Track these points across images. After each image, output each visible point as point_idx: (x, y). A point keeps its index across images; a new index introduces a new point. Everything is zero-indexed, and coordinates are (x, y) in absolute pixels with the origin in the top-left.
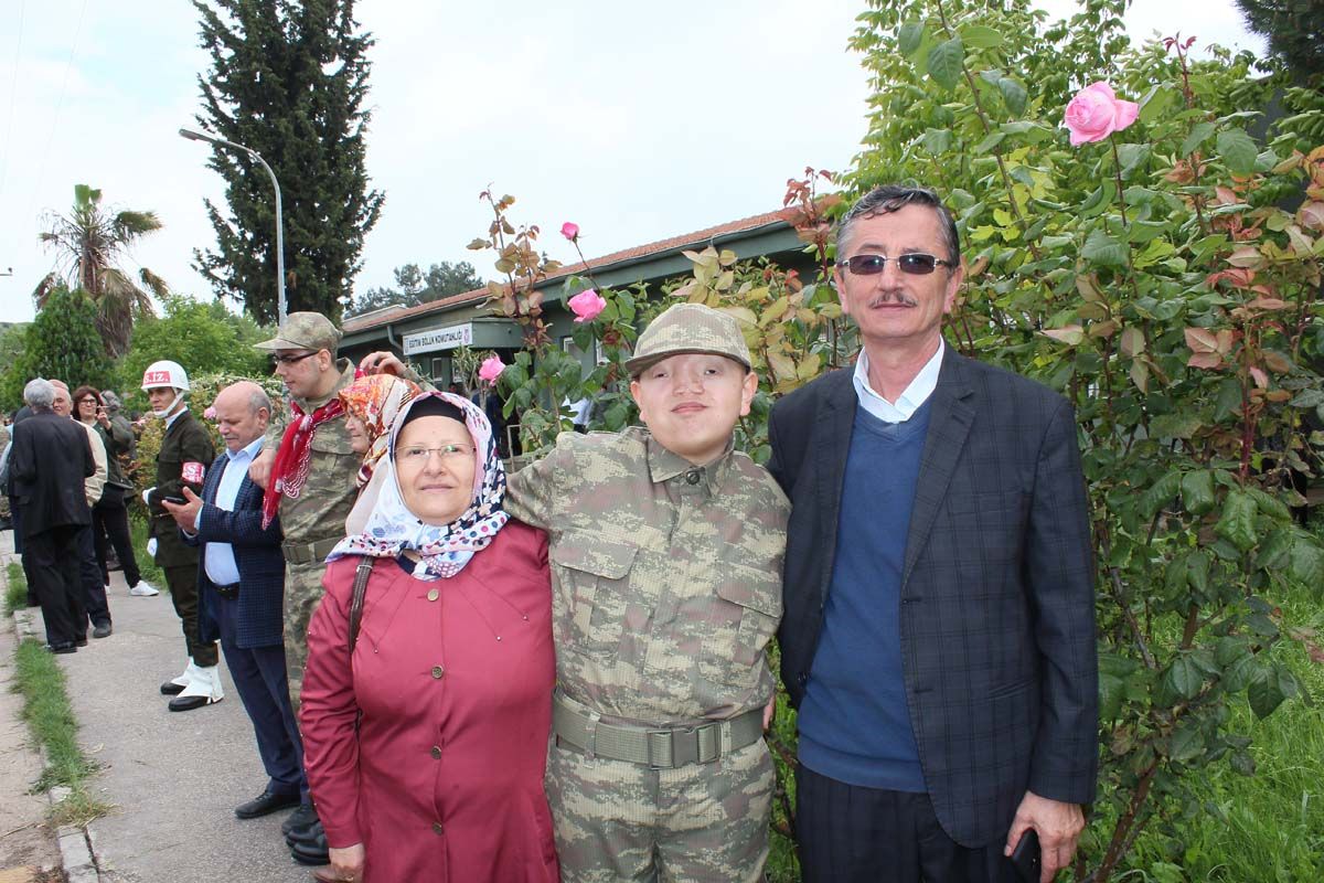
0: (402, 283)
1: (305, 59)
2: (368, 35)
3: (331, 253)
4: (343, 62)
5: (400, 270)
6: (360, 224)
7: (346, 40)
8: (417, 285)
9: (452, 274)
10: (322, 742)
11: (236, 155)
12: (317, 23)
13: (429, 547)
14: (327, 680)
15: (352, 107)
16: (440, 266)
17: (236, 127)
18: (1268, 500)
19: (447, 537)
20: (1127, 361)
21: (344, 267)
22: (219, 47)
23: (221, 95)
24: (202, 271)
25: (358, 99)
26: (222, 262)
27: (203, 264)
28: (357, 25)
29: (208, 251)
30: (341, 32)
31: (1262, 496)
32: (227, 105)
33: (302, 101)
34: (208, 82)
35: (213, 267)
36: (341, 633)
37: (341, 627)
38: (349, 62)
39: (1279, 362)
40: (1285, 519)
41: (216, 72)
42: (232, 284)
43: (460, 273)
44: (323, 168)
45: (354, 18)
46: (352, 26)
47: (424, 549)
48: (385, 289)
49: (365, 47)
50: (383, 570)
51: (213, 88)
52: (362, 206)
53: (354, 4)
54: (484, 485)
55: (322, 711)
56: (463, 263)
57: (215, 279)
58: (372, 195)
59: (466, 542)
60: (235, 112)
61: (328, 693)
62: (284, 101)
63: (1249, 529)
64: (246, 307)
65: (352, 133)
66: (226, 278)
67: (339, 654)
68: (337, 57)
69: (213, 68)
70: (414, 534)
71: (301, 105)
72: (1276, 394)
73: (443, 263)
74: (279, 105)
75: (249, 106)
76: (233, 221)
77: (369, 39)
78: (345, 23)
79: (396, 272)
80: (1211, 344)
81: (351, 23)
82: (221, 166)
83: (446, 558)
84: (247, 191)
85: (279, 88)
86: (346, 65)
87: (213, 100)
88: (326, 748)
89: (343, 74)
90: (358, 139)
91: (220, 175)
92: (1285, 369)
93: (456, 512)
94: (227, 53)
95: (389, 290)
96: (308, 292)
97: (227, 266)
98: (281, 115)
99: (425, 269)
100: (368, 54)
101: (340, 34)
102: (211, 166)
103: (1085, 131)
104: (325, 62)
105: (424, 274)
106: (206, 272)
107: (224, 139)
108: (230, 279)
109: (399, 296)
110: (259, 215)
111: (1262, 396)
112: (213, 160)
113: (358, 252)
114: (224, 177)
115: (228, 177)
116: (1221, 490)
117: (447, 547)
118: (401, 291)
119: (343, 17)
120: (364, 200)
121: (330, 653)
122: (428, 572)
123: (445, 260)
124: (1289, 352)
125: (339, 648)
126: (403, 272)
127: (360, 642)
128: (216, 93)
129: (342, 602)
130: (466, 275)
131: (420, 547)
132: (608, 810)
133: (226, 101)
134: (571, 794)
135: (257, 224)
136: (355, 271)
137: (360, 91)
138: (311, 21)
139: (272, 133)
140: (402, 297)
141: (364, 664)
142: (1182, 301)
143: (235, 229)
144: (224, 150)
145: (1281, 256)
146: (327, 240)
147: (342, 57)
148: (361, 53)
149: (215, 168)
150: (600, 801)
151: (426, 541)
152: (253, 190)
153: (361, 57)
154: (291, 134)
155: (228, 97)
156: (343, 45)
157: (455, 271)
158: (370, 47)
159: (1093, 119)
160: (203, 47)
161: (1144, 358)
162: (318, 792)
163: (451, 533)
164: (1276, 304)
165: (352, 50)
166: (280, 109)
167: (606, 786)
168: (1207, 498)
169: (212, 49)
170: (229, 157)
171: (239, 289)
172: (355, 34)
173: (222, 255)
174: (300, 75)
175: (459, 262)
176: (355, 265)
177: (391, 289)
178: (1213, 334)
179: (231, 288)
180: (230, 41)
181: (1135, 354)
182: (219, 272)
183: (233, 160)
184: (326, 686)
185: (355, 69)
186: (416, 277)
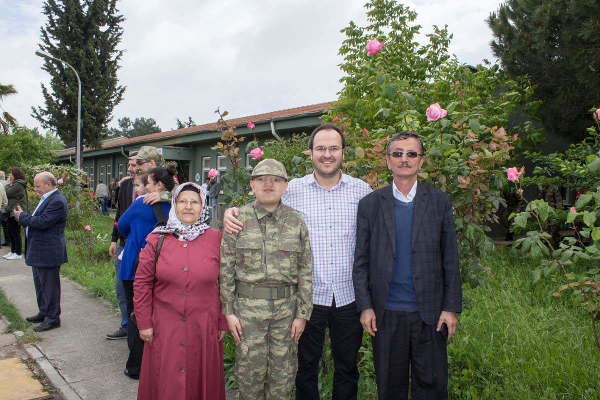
0: (122, 126)
1: (93, 24)
2: (121, 16)
3: (98, 112)
4: (109, 27)
5: (121, 120)
6: (112, 100)
7: (111, 17)
8: (129, 128)
9: (145, 124)
10: (141, 293)
11: (57, 64)
12: (100, 8)
13: (185, 231)
14: (146, 272)
15: (112, 48)
16: (140, 119)
17: (57, 51)
18: (478, 228)
19: (191, 228)
20: (440, 185)
21: (104, 119)
22: (52, 14)
23: (51, 36)
24: (36, 117)
25: (116, 44)
26: (47, 113)
27: (37, 114)
28: (117, 11)
29: (40, 107)
30: (109, 13)
31: (476, 226)
32: (55, 41)
33: (90, 42)
34: (45, 29)
35: (43, 115)
36: (153, 256)
37: (153, 255)
38: (112, 27)
39: (483, 188)
40: (482, 233)
41: (50, 25)
42: (51, 123)
43: (149, 123)
44: (99, 74)
45: (116, 7)
46: (115, 11)
47: (183, 232)
48: (113, 128)
49: (120, 21)
50: (168, 237)
51: (48, 33)
52: (114, 92)
53: (117, 2)
54: (203, 214)
55: (143, 282)
56: (151, 119)
57: (42, 121)
58: (119, 88)
59: (197, 230)
60: (58, 44)
61: (146, 276)
62: (82, 41)
63: (472, 235)
64: (57, 134)
65: (112, 59)
66: (48, 120)
67: (151, 263)
68: (106, 24)
69: (48, 23)
70: (180, 227)
71: (90, 44)
72: (482, 197)
73: (142, 118)
74: (79, 43)
75: (65, 42)
76: (53, 94)
77: (121, 18)
78: (112, 9)
79: (119, 121)
80: (464, 181)
81: (114, 9)
82: (49, 68)
83: (190, 234)
84: (61, 81)
85: (80, 35)
86: (110, 28)
87: (47, 38)
88: (144, 295)
89: (109, 31)
90: (115, 62)
91: (48, 73)
92: (485, 190)
93: (194, 222)
94: (56, 17)
95: (115, 129)
96: (88, 130)
97: (49, 115)
98: (80, 48)
99: (133, 120)
100: (120, 24)
101: (109, 14)
102: (44, 69)
103: (432, 117)
104: (101, 25)
105: (132, 123)
106: (39, 118)
107: (52, 56)
108: (50, 121)
109: (120, 132)
110: (67, 93)
111: (478, 197)
112: (45, 65)
113: (110, 113)
114: (50, 74)
115: (52, 74)
116: (466, 224)
117: (191, 231)
118: (121, 130)
119: (111, 6)
120: (115, 90)
121: (148, 263)
122: (184, 238)
123: (142, 117)
124: (486, 185)
125: (152, 261)
126: (122, 121)
127: (160, 259)
128: (49, 35)
129: (154, 246)
130: (152, 124)
131: (182, 231)
132: (258, 315)
133: (54, 39)
134: (244, 311)
135: (65, 96)
136: (109, 121)
137: (116, 40)
138: (97, 7)
139: (75, 56)
140: (121, 132)
141: (160, 266)
142: (457, 167)
143: (54, 99)
144: (51, 61)
145: (484, 157)
146: (98, 106)
147: (108, 24)
148: (117, 24)
149: (46, 70)
150: (255, 312)
151: (184, 229)
152: (64, 81)
153: (117, 25)
154: (84, 56)
155: (55, 37)
156: (110, 19)
157: (147, 122)
158: (121, 22)
159: (434, 115)
160: (45, 13)
161: (446, 184)
162: (138, 310)
163: (192, 227)
164: (482, 171)
165: (113, 22)
166: (79, 44)
167: (257, 307)
168: (462, 226)
169: (49, 15)
170: (54, 65)
171: (54, 125)
172: (116, 15)
173: (46, 110)
174: (90, 30)
175: (149, 118)
176: (109, 118)
177: (117, 129)
178: (465, 178)
179: (51, 125)
180: (58, 12)
181: (443, 183)
182: (45, 118)
183: (55, 66)
184: (145, 274)
185: (114, 30)
186: (128, 123)
